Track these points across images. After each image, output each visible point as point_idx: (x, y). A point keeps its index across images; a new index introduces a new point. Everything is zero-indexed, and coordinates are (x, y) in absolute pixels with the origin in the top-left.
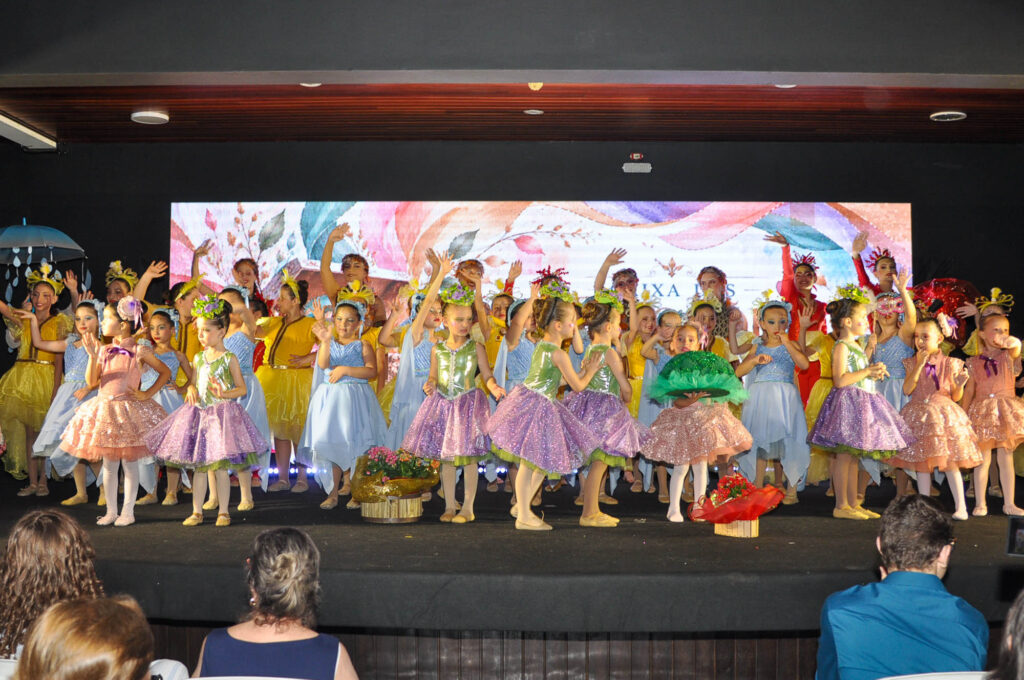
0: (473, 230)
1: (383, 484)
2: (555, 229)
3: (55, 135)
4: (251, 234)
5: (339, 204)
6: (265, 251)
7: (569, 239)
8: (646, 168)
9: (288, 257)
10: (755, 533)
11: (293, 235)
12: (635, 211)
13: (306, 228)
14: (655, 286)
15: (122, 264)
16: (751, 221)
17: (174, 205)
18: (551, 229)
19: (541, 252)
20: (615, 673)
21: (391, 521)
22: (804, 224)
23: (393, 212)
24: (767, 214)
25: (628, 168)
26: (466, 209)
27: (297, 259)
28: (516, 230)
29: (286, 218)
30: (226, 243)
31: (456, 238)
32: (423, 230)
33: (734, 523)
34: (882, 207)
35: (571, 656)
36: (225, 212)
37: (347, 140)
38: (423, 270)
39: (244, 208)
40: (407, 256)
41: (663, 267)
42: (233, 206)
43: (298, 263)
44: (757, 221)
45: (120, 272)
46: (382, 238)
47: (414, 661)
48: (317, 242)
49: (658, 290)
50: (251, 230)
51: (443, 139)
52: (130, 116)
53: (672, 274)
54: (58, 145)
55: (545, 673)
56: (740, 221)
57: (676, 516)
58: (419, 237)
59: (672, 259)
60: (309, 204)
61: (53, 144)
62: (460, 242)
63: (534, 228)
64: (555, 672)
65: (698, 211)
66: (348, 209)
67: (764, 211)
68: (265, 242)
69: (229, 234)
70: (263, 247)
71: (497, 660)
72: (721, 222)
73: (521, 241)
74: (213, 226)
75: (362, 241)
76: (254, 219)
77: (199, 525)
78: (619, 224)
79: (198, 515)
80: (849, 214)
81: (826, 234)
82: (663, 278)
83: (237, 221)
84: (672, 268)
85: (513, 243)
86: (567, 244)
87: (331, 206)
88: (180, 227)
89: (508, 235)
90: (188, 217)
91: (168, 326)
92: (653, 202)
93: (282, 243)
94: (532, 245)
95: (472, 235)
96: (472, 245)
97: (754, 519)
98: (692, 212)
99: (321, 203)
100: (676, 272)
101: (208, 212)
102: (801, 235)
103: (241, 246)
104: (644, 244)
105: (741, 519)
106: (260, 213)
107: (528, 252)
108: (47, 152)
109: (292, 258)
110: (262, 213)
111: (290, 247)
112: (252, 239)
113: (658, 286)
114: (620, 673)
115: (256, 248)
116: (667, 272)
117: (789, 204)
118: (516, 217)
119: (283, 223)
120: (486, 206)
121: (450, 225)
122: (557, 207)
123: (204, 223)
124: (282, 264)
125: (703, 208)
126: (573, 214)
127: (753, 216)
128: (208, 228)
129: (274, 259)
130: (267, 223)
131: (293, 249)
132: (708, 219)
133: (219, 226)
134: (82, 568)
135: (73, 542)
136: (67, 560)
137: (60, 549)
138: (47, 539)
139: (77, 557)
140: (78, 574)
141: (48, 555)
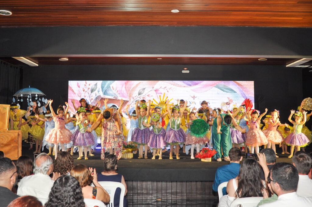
1: (124, 150)
2: (165, 88)
3: (38, 63)
4: (89, 89)
5: (111, 81)
6: (92, 93)
7: (168, 90)
8: (188, 72)
9: (98, 95)
10: (210, 161)
11: (99, 89)
12: (185, 83)
13: (102, 88)
17: (69, 81)
18: (164, 88)
19: (161, 93)
20: (178, 194)
21: (126, 158)
22: (227, 86)
23: (124, 83)
24: (218, 84)
25: (183, 72)
26: (142, 83)
27: (100, 95)
28: (155, 88)
29: (97, 85)
30: (83, 91)
32: (133, 86)
33: (206, 158)
34: (247, 82)
35: (168, 191)
36: (82, 83)
37: (113, 64)
38: (132, 98)
39: (87, 82)
40: (128, 94)
41: (192, 97)
42: (84, 82)
46: (121, 90)
47: (132, 192)
48: (105, 91)
51: (137, 64)
52: (59, 59)
53: (194, 99)
54: (39, 65)
56: (211, 86)
58: (131, 90)
59: (194, 95)
60: (103, 81)
61: (37, 65)
62: (141, 91)
63: (160, 87)
64: (164, 194)
65: (200, 83)
66: (113, 82)
69: (83, 88)
70: (92, 92)
71: (151, 192)
72: (207, 86)
73: (156, 91)
74: (79, 87)
75: (116, 91)
76: (89, 85)
77: (81, 159)
78: (181, 86)
79: (80, 157)
80: (239, 85)
81: (233, 89)
82: (191, 100)
83: (85, 85)
84: (194, 97)
85: (154, 91)
86: (168, 91)
87: (109, 82)
88: (71, 87)
89: (153, 89)
90: (72, 84)
92: (190, 81)
93: (96, 92)
94: (159, 92)
95: (144, 89)
96: (144, 92)
97: (210, 157)
99: (106, 81)
100: (195, 98)
101: (78, 83)
102: (226, 89)
103: (86, 91)
104: (187, 91)
108: (36, 67)
109: (99, 95)
110: (91, 83)
113: (190, 102)
114: (179, 194)
115: (90, 92)
116: (193, 98)
117: (223, 81)
118: (155, 85)
119: (97, 86)
120: (148, 82)
121: (138, 87)
122: (165, 82)
123: (77, 86)
124: (97, 96)
125: (202, 82)
126: (169, 84)
127: (214, 84)
128: (78, 87)
129: (94, 95)
130: (93, 86)
131: (99, 93)
132: (203, 85)
133: (81, 87)
134: (69, 163)
135: (67, 158)
136: (66, 162)
137: (64, 159)
138: (62, 157)
139: (68, 161)
140: (68, 165)
141: (62, 160)
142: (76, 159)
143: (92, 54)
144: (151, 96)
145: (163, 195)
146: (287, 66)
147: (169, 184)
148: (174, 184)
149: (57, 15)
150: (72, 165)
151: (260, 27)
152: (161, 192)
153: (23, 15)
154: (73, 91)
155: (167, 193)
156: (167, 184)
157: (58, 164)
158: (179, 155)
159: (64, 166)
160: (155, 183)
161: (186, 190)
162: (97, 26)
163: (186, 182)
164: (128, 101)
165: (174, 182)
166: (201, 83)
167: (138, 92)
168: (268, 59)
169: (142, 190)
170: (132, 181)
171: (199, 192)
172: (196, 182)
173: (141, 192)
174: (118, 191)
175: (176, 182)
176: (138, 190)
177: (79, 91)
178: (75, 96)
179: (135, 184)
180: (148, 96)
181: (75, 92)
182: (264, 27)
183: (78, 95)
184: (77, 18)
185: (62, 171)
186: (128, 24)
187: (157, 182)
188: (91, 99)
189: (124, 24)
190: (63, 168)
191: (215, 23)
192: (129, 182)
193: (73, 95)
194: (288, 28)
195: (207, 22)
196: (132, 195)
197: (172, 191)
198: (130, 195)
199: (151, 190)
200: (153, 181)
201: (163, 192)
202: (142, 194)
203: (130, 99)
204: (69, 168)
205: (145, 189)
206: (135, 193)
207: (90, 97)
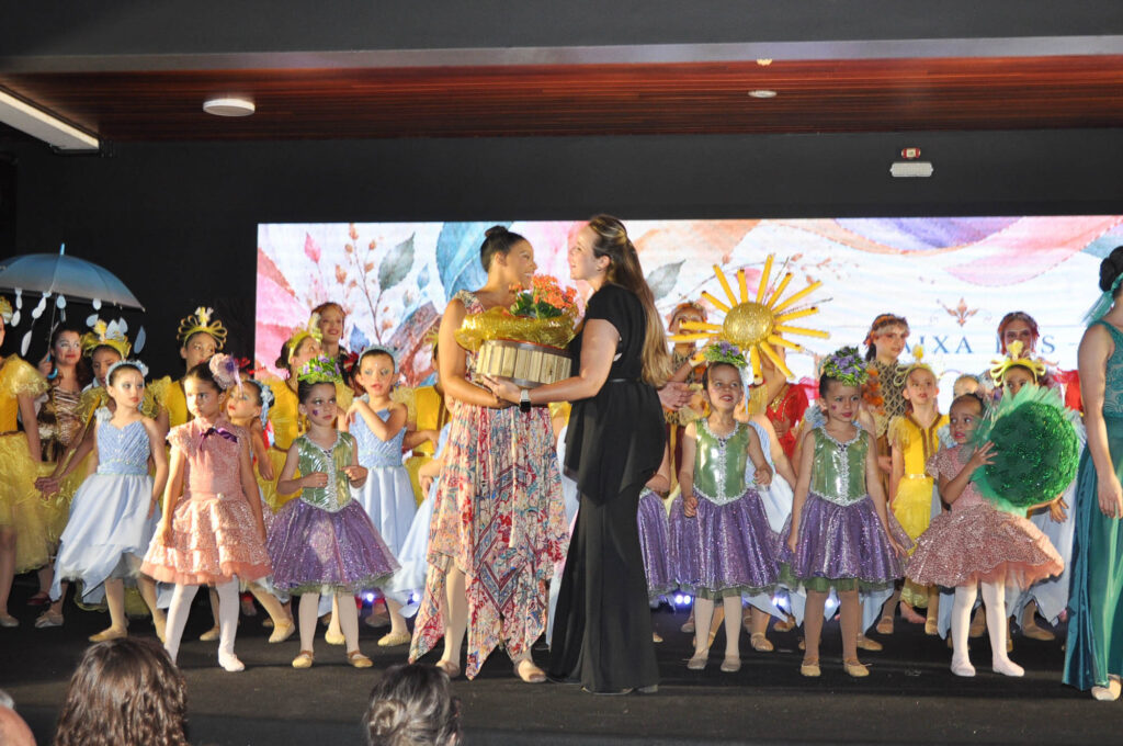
0: (676, 261)
2: (794, 259)
3: (96, 130)
4: (368, 268)
6: (387, 291)
7: (813, 272)
8: (925, 170)
9: (419, 302)
11: (426, 268)
12: (908, 231)
13: (443, 262)
14: (937, 339)
16: (1080, 244)
17: (261, 228)
18: (789, 258)
24: (1103, 234)
25: (898, 170)
26: (667, 231)
27: (431, 303)
28: (736, 263)
29: (415, 245)
30: (335, 280)
31: (653, 273)
36: (330, 235)
37: (500, 135)
39: (357, 233)
41: (949, 311)
42: (342, 229)
43: (434, 309)
44: (1088, 244)
48: (459, 278)
49: (941, 345)
50: (368, 262)
52: (202, 105)
53: (962, 323)
54: (100, 144)
56: (1063, 244)
59: (962, 300)
60: (449, 225)
61: (94, 143)
62: (659, 276)
65: (1000, 230)
67: (1098, 228)
68: (388, 278)
69: (338, 267)
70: (384, 286)
72: (1036, 245)
74: (316, 259)
76: (372, 247)
78: (885, 248)
82: (949, 327)
83: (348, 249)
84: (961, 313)
85: (732, 281)
87: (478, 228)
88: (271, 257)
89: (728, 266)
90: (278, 242)
92: (935, 219)
93: (408, 285)
95: (676, 267)
96: (675, 282)
98: (993, 231)
99: (464, 224)
100: (968, 318)
101: (308, 236)
103: (354, 283)
104: (921, 279)
106: (380, 238)
108: (85, 154)
109: (424, 302)
110: (382, 238)
111: (421, 284)
112: (368, 274)
113: (941, 339)
115: (375, 289)
116: (955, 319)
118: (737, 243)
119: (412, 252)
120: (697, 227)
122: (795, 227)
123: (302, 248)
124: (412, 309)
125: (1007, 226)
126: (818, 237)
127: (1081, 237)
128: (309, 259)
129: (400, 302)
130: (390, 251)
131: (426, 289)
132: (1015, 243)
133: (323, 257)
136: (125, 708)
137: (115, 693)
139: (140, 705)
140: (139, 730)
150: (172, 730)
154: (283, 283)
157: (74, 718)
166: (1006, 233)
177: (316, 282)
178: (294, 308)
181: (293, 286)
183: (308, 302)
188: (379, 325)
193: (281, 305)
207: (374, 316)
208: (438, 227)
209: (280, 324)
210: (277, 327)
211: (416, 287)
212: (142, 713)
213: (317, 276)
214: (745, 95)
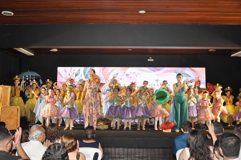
1: (101, 122)
2: (134, 73)
3: (33, 53)
4: (73, 73)
7: (137, 75)
8: (152, 60)
9: (81, 78)
10: (170, 132)
11: (82, 74)
12: (150, 69)
13: (84, 72)
15: (49, 80)
16: (173, 71)
17: (58, 68)
19: (131, 77)
21: (103, 129)
22: (184, 72)
23: (102, 69)
24: (176, 70)
25: (149, 60)
26: (116, 69)
28: (126, 73)
29: (80, 70)
30: (69, 75)
31: (114, 75)
32: (108, 72)
33: (166, 130)
35: (136, 156)
36: (68, 69)
37: (93, 54)
38: (108, 81)
39: (72, 68)
40: (104, 78)
42: (70, 68)
43: (83, 79)
45: (49, 81)
46: (99, 75)
47: (107, 157)
48: (86, 75)
49: (154, 85)
51: (112, 54)
52: (50, 50)
53: (157, 82)
54: (34, 55)
55: (131, 158)
56: (171, 71)
57: (156, 129)
58: (107, 74)
60: (85, 67)
62: (115, 75)
63: (130, 73)
68: (76, 75)
69: (69, 73)
70: (76, 76)
71: (122, 156)
72: (167, 71)
73: (127, 75)
74: (66, 72)
76: (74, 70)
77: (67, 130)
78: (147, 72)
79: (67, 128)
80: (193, 70)
81: (188, 74)
82: (155, 83)
83: (71, 71)
84: (157, 81)
85: (126, 76)
86: (136, 76)
88: (59, 72)
89: (125, 74)
90: (61, 70)
91: (59, 92)
92: (154, 67)
93: (79, 76)
94: (129, 76)
95: (117, 74)
96: (117, 76)
97: (170, 129)
98: (161, 69)
99: (87, 67)
100: (158, 81)
101: (65, 69)
103: (71, 76)
104: (151, 76)
105: (168, 129)
106: (75, 69)
107: (129, 77)
108: (32, 56)
109: (82, 78)
110: (76, 69)
114: (145, 158)
115: (74, 76)
116: (156, 81)
117: (181, 68)
118: (126, 70)
120: (121, 68)
121: (113, 72)
122: (134, 68)
123: (64, 71)
125: (163, 69)
126: (137, 70)
129: (78, 78)
130: (77, 71)
131: (82, 77)
132: (164, 71)
133: (67, 72)
134: (57, 133)
135: (56, 128)
136: (54, 131)
137: (53, 130)
138: (51, 128)
139: (56, 131)
140: (56, 134)
141: (51, 130)
142: (62, 130)
143: (76, 46)
144: (123, 79)
145: (132, 158)
146: (232, 56)
147: (137, 150)
148: (141, 150)
149: (48, 15)
150: (59, 134)
151: (210, 24)
152: (131, 157)
153: (22, 15)
154: (61, 75)
155: (135, 157)
156: (135, 150)
157: (48, 133)
158: (145, 127)
159: (53, 134)
160: (126, 149)
161: (151, 155)
162: (80, 24)
163: (151, 148)
164: (104, 84)
165: (141, 148)
167: (113, 76)
168: (217, 50)
169: (115, 155)
170: (108, 148)
171: (161, 157)
172: (159, 148)
173: (115, 156)
174: (96, 155)
175: (143, 148)
176: (112, 154)
178: (63, 79)
179: (109, 149)
180: (121, 79)
181: (63, 76)
182: (212, 24)
183: (65, 78)
184: (64, 17)
185: (51, 139)
186: (104, 22)
187: (127, 148)
189: (101, 22)
190: (52, 136)
191: (174, 22)
192: (105, 148)
193: (61, 78)
194: (232, 25)
195: (168, 20)
196: (108, 159)
197: (140, 156)
198: (106, 158)
199: (123, 155)
200: (124, 147)
201: (132, 156)
202: (116, 158)
203: (106, 82)
204: (57, 137)
205: (118, 154)
206: (110, 157)
208: (84, 68)
209: (61, 81)
210: (60, 82)
211: (80, 76)
212: (56, 132)
213: (66, 74)
214: (127, 50)
